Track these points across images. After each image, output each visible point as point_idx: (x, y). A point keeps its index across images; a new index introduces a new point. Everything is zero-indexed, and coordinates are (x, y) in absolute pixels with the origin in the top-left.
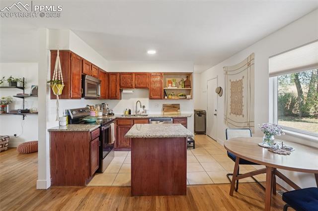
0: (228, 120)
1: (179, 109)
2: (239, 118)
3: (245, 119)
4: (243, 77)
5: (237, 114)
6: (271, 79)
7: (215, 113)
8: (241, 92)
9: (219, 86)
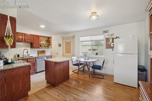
0: (64, 55)
1: (45, 52)
2: (69, 54)
3: (72, 54)
4: (71, 41)
5: (69, 53)
6: (80, 42)
7: (57, 53)
8: (70, 46)
9: (59, 43)
